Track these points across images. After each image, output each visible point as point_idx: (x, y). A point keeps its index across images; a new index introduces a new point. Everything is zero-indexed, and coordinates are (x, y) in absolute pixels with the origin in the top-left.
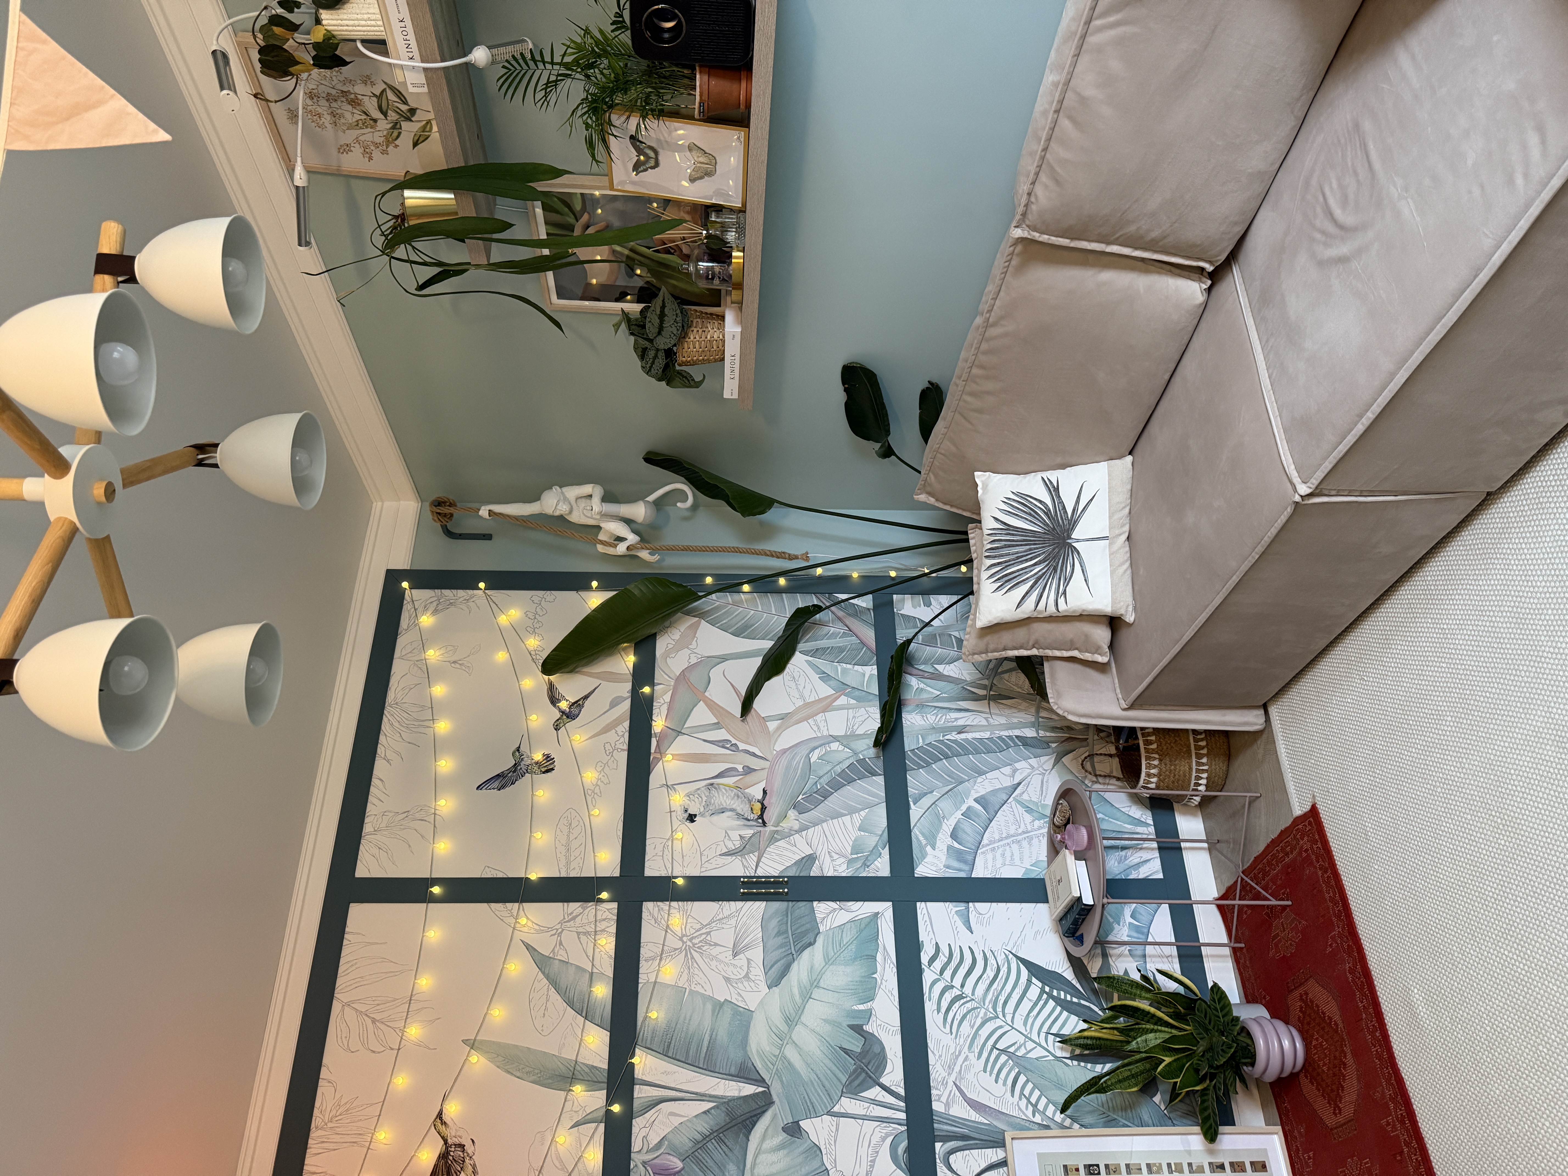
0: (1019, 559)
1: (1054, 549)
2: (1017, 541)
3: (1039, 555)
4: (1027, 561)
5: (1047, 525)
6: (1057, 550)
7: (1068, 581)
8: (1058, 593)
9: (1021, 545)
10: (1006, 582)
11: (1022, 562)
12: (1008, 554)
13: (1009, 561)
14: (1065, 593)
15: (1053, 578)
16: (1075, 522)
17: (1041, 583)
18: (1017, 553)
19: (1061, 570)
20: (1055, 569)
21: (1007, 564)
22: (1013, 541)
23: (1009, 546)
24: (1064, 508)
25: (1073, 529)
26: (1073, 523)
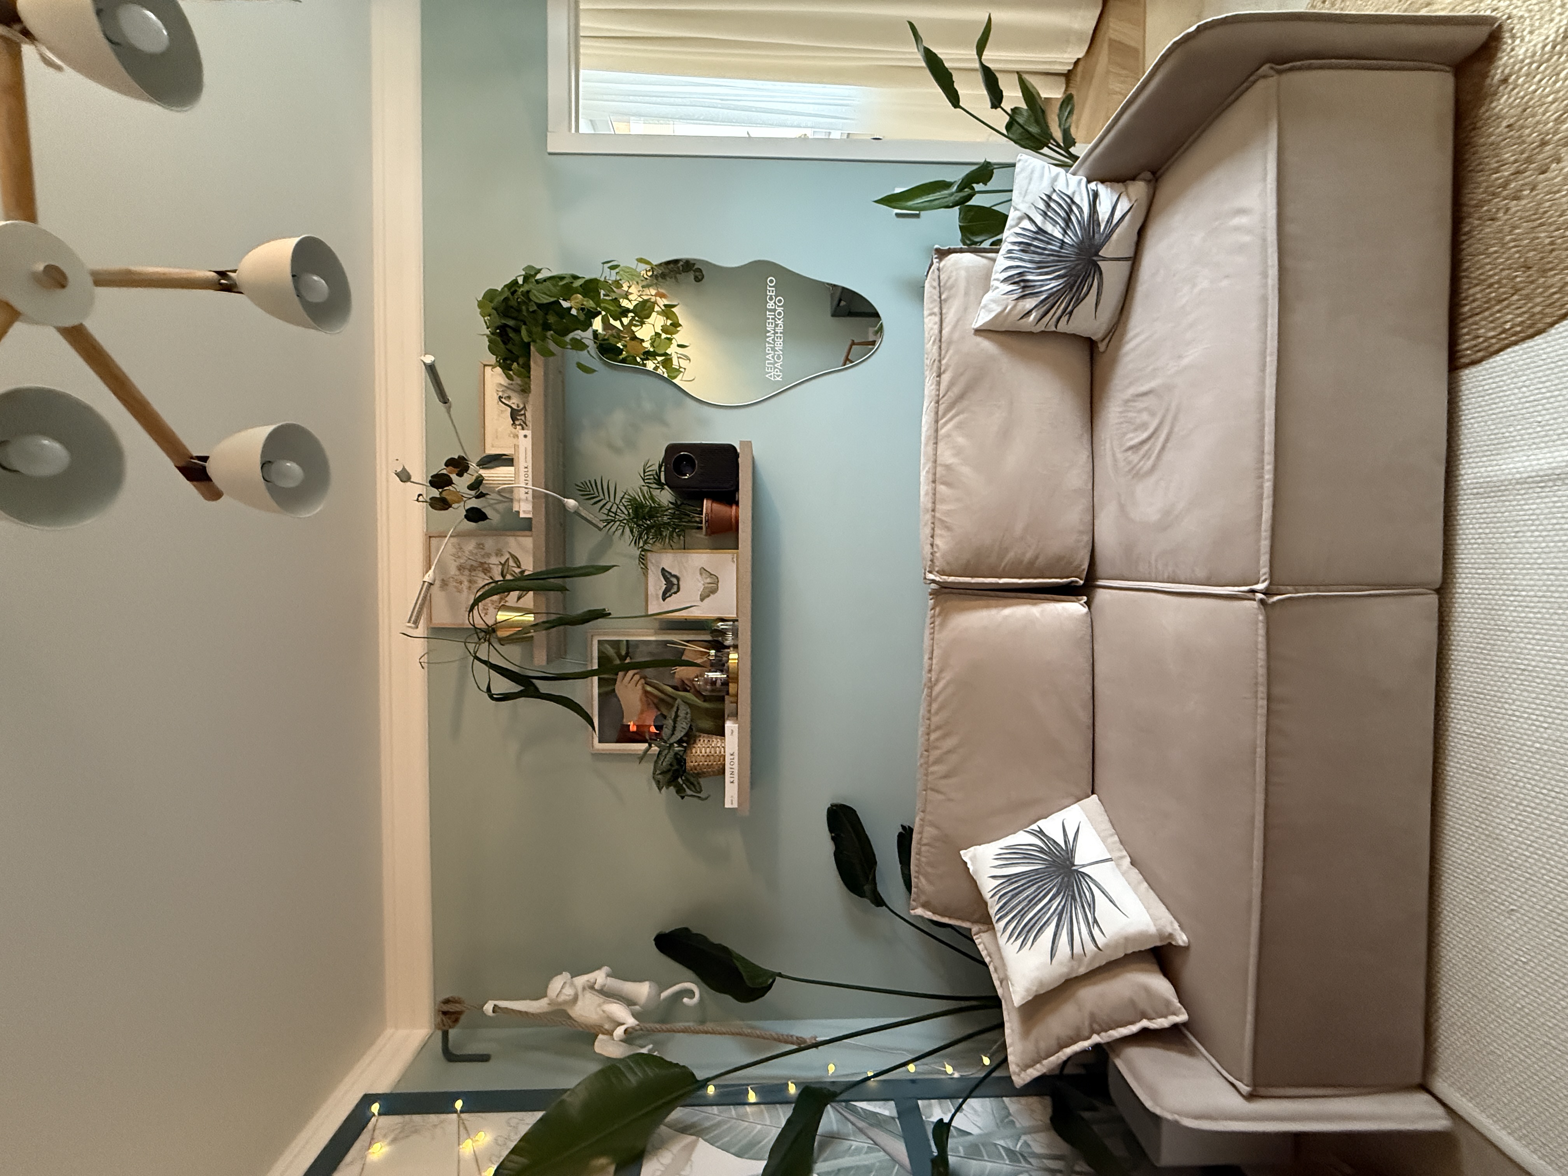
0: (1032, 902)
1: (1063, 879)
2: (1022, 885)
3: (1051, 890)
4: (1040, 900)
5: (1045, 860)
6: (1066, 879)
7: (1092, 906)
8: (1089, 923)
9: (1029, 887)
10: (1028, 932)
11: (1036, 904)
12: (1020, 902)
13: (1023, 909)
14: (1095, 921)
15: (1076, 908)
16: (1072, 851)
17: (1066, 917)
18: (1028, 896)
19: (1081, 897)
20: (1074, 898)
21: (1022, 914)
22: (1019, 887)
23: (1017, 894)
24: (1055, 842)
25: (1073, 857)
26: (1070, 853)
